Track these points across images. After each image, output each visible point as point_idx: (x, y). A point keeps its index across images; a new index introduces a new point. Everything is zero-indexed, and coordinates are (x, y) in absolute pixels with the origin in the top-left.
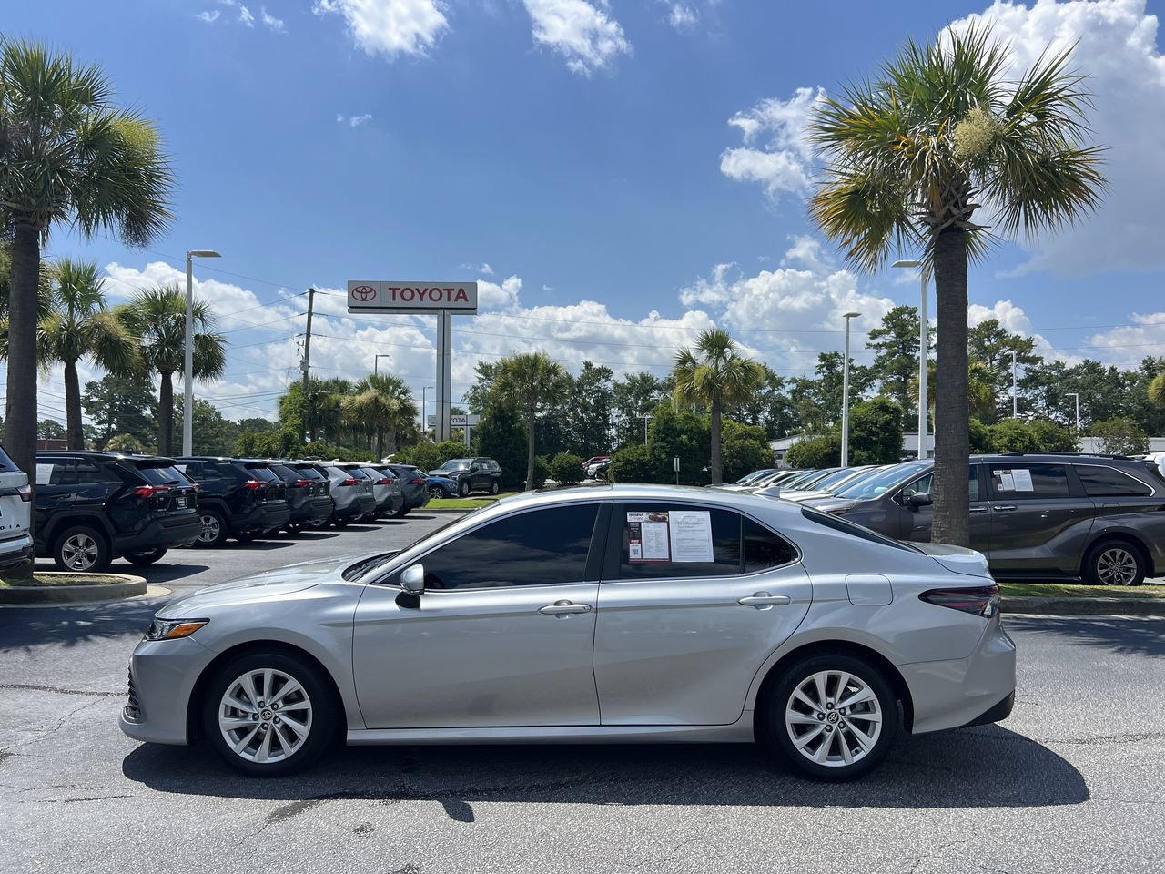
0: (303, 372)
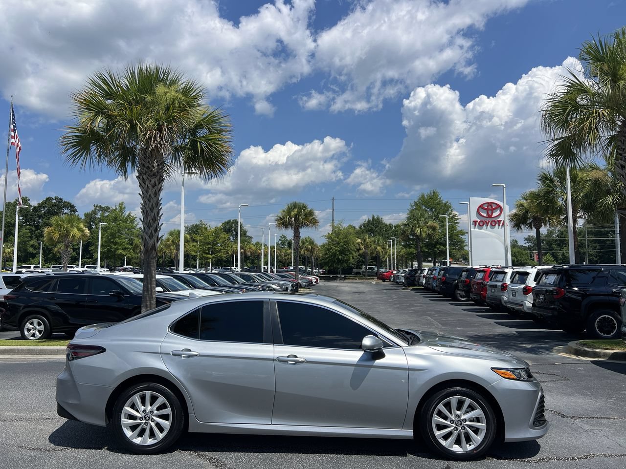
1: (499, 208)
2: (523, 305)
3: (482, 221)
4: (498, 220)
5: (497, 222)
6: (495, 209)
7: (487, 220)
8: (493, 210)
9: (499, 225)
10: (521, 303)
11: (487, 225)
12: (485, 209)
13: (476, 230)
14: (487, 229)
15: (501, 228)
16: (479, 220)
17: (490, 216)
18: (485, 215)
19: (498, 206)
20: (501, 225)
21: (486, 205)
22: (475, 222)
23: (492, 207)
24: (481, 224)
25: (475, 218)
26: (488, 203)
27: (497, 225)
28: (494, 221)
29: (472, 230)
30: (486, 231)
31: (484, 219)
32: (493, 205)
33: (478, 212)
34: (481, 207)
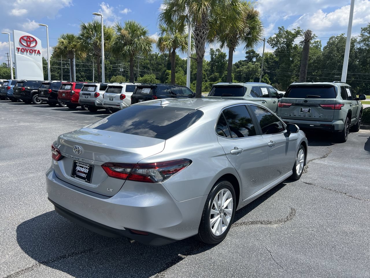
1: (35, 41)
2: (120, 105)
3: (23, 49)
4: (35, 49)
5: (34, 51)
6: (32, 41)
7: (27, 48)
8: (30, 42)
9: (35, 53)
10: (119, 104)
11: (27, 52)
12: (24, 40)
13: (19, 54)
14: (27, 54)
15: (37, 55)
16: (21, 48)
17: (28, 46)
18: (25, 44)
19: (34, 40)
20: (36, 53)
21: (26, 37)
22: (18, 49)
23: (30, 40)
24: (23, 51)
25: (18, 45)
26: (28, 36)
27: (34, 53)
28: (32, 50)
29: (16, 54)
30: (26, 56)
31: (25, 48)
32: (31, 38)
33: (20, 41)
34: (22, 38)
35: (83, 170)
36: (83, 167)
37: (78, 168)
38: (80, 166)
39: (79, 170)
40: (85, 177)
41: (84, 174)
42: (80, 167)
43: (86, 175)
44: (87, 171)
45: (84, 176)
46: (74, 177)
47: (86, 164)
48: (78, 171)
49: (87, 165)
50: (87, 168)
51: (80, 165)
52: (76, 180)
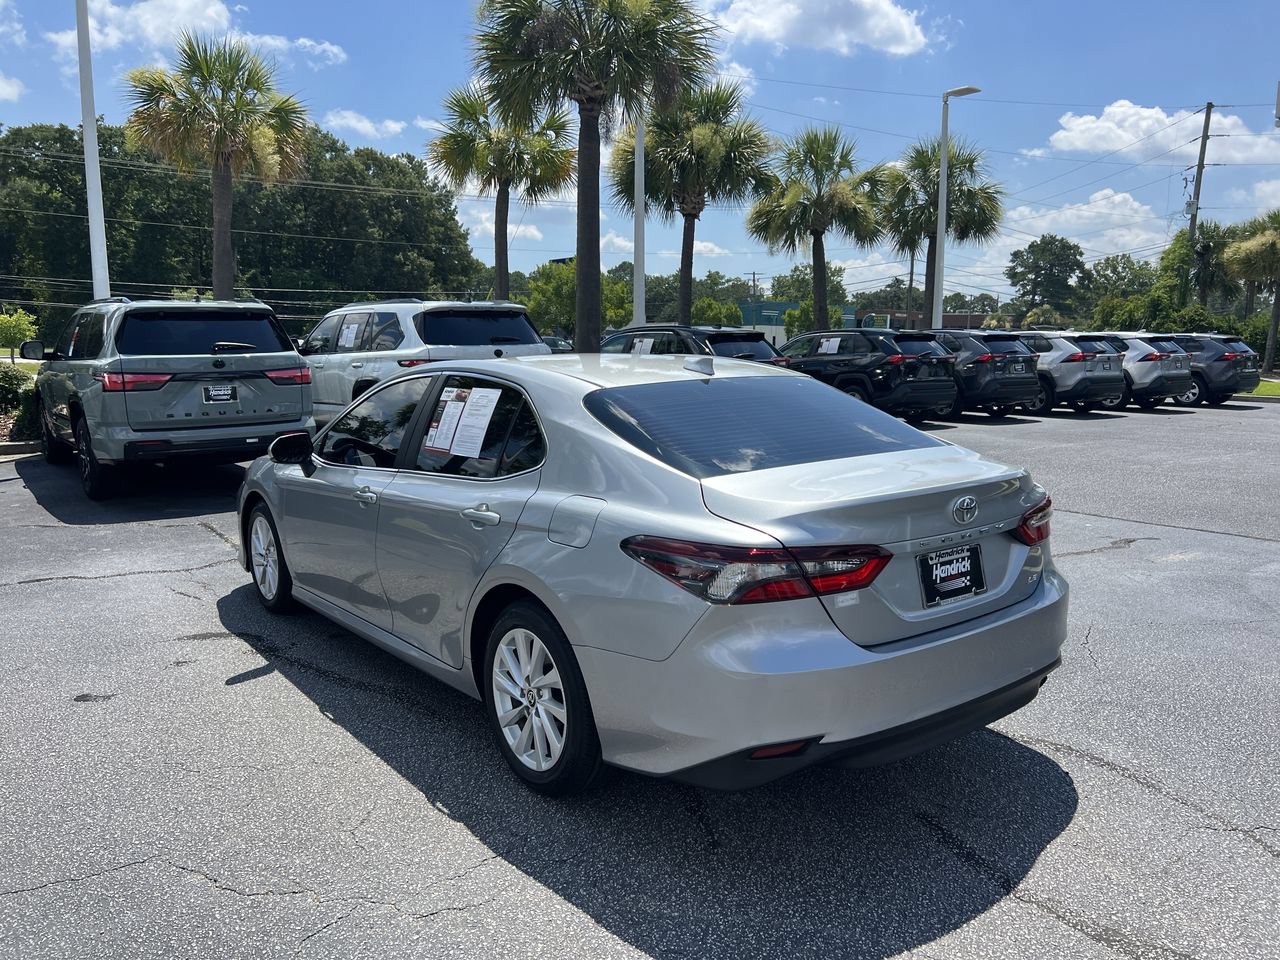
0: (1189, 216)
35: (953, 569)
36: (950, 562)
37: (939, 573)
38: (943, 564)
39: (943, 575)
40: (968, 583)
41: (963, 579)
42: (943, 568)
43: (968, 578)
44: (967, 564)
45: (963, 585)
46: (938, 604)
47: (956, 548)
48: (943, 580)
49: (963, 551)
50: (963, 559)
51: (941, 560)
52: (948, 607)
